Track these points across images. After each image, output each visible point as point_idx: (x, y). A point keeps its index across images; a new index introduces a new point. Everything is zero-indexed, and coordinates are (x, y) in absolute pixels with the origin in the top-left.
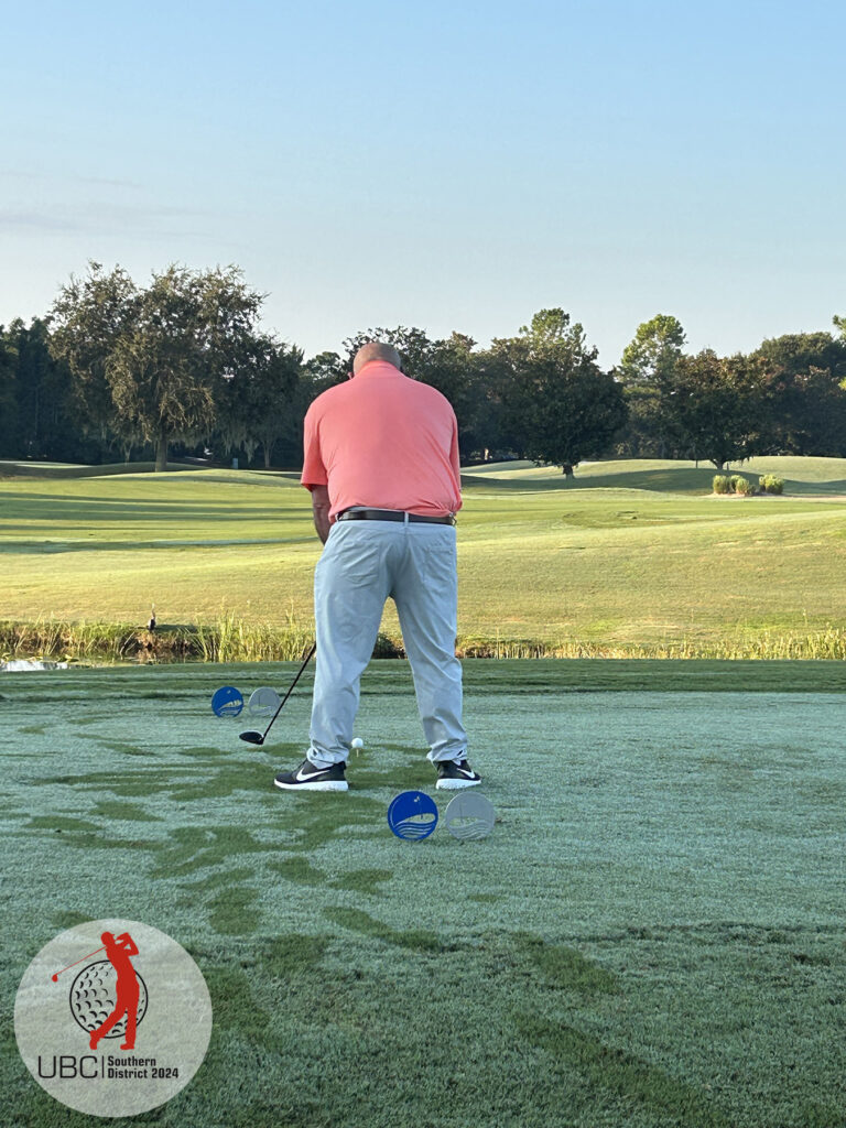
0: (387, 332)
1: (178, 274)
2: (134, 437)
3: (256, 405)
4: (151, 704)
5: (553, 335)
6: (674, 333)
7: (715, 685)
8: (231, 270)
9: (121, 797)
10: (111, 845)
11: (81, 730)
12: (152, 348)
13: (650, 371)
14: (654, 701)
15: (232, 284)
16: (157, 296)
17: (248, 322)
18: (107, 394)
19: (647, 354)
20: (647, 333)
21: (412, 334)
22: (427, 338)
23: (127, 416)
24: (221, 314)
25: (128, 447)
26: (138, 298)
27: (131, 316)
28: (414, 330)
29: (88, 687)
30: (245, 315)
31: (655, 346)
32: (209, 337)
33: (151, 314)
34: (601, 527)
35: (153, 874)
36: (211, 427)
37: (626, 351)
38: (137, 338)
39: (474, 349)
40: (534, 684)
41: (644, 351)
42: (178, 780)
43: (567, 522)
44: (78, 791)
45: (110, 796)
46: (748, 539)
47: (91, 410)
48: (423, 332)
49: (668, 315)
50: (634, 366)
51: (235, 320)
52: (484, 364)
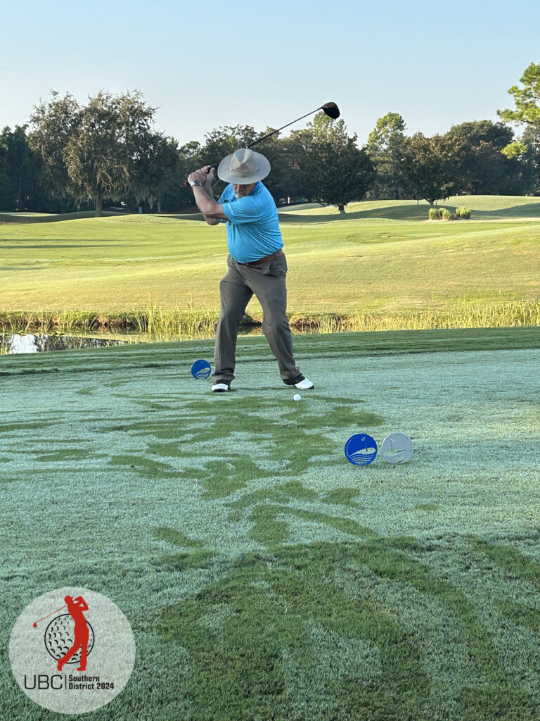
0: (231, 128)
1: (104, 97)
2: (82, 196)
3: (154, 175)
4: (150, 371)
5: (327, 127)
6: (399, 124)
7: (492, 345)
8: (136, 93)
9: (161, 440)
10: (170, 476)
11: (115, 390)
12: (91, 142)
13: (385, 147)
14: (461, 358)
15: (137, 102)
16: (92, 110)
17: (147, 125)
18: (65, 171)
19: (383, 136)
20: (383, 124)
21: (246, 129)
22: (255, 131)
23: (77, 183)
24: (131, 120)
25: (78, 202)
26: (81, 112)
27: (77, 123)
28: (247, 126)
29: (107, 361)
30: (145, 120)
31: (388, 131)
32: (125, 134)
33: (89, 122)
34: (369, 243)
35: (206, 496)
36: (127, 189)
37: (370, 135)
38: (81, 136)
39: (280, 137)
40: (381, 349)
41: (381, 135)
42: (192, 426)
43: (349, 240)
44: (133, 436)
45: (155, 440)
46: (459, 247)
47: (55, 181)
48: (252, 128)
49: (395, 113)
50: (375, 144)
51: (140, 124)
52: (286, 146)
